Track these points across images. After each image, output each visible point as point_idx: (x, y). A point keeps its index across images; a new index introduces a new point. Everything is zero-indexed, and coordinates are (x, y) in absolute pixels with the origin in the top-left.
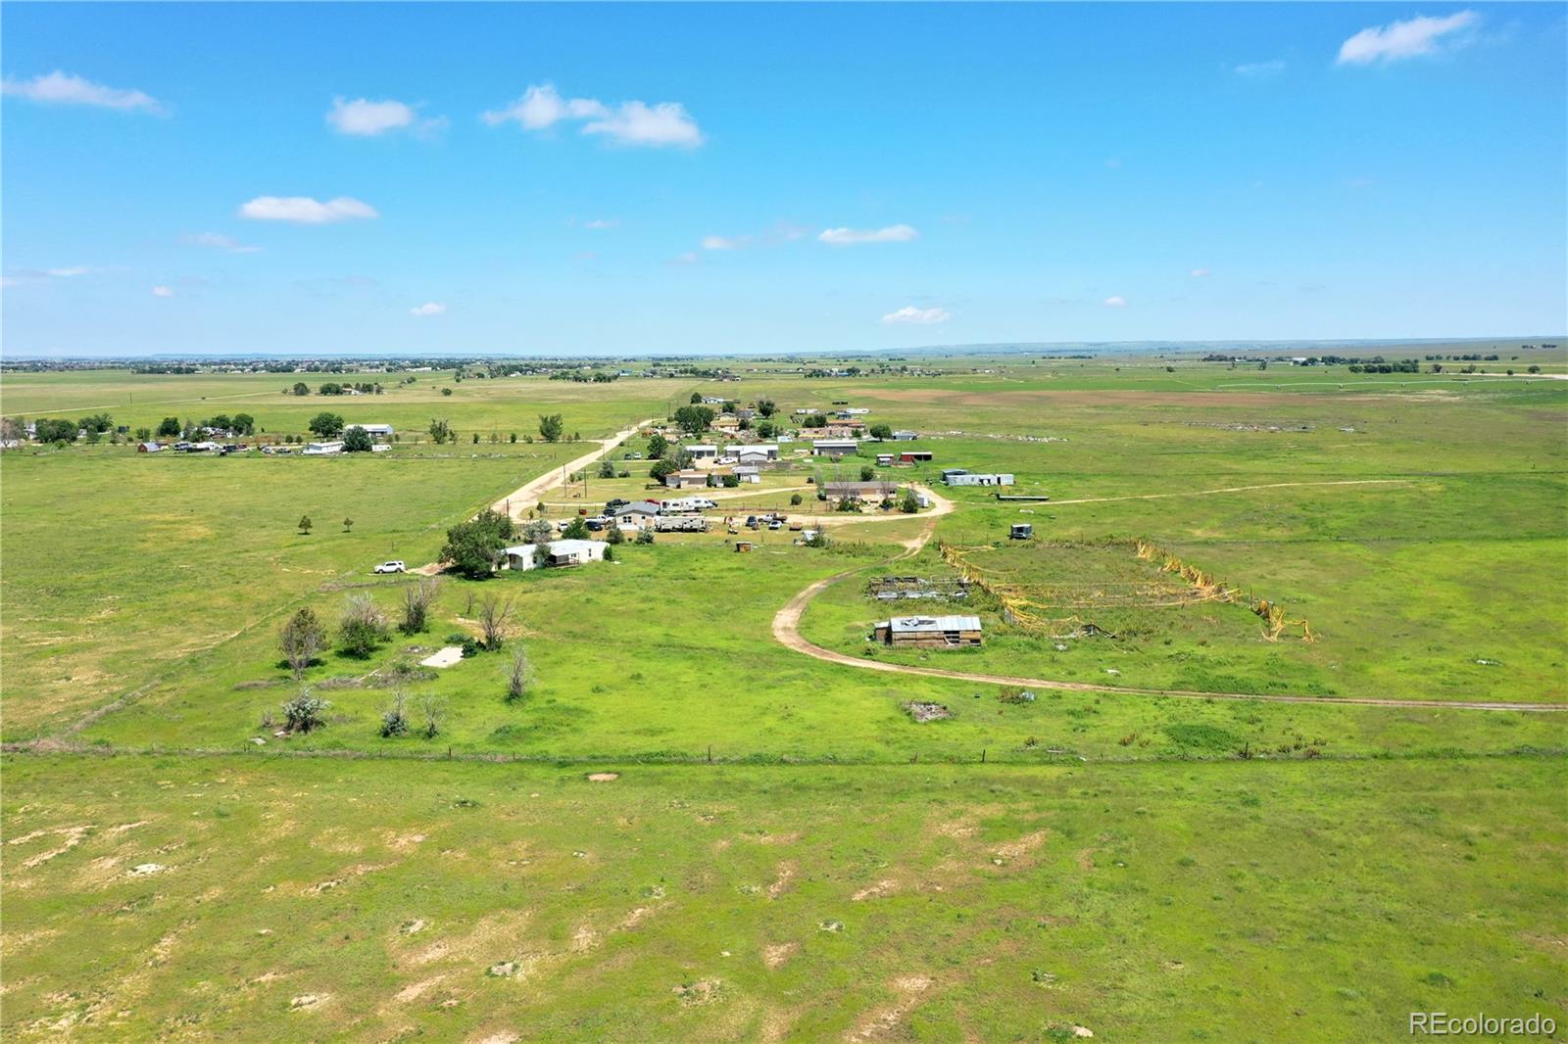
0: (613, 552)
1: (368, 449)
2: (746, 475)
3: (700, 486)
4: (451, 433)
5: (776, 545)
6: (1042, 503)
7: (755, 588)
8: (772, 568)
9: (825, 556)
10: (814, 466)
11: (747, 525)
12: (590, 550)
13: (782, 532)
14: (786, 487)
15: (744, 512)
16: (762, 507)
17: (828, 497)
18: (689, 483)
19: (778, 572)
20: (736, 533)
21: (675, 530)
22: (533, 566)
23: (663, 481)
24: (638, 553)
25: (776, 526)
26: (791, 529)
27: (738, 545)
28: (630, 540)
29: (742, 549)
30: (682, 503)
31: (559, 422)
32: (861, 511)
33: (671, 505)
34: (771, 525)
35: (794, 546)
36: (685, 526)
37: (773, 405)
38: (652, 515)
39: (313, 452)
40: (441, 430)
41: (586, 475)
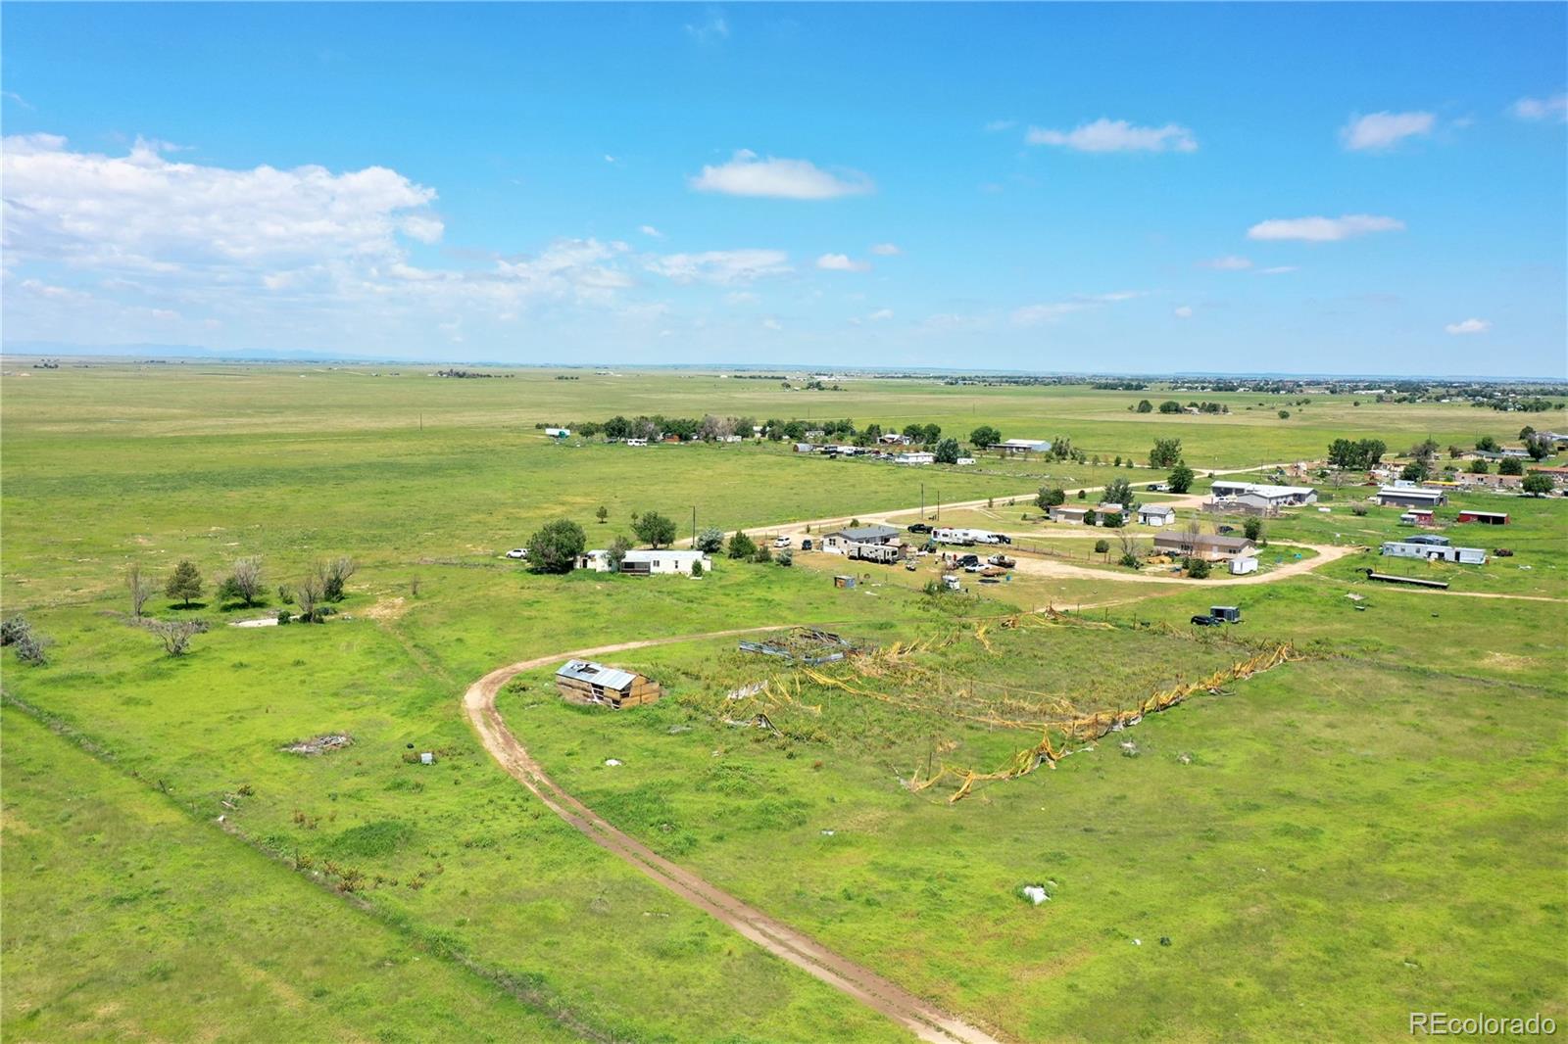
1: (953, 461)
6: (1393, 588)
12: (677, 562)
18: (1065, 517)
22: (607, 568)
25: (975, 569)
29: (838, 584)
30: (951, 535)
31: (1179, 447)
33: (941, 535)
36: (871, 555)
38: (852, 540)
39: (901, 460)
40: (1060, 448)
41: (1020, 503)
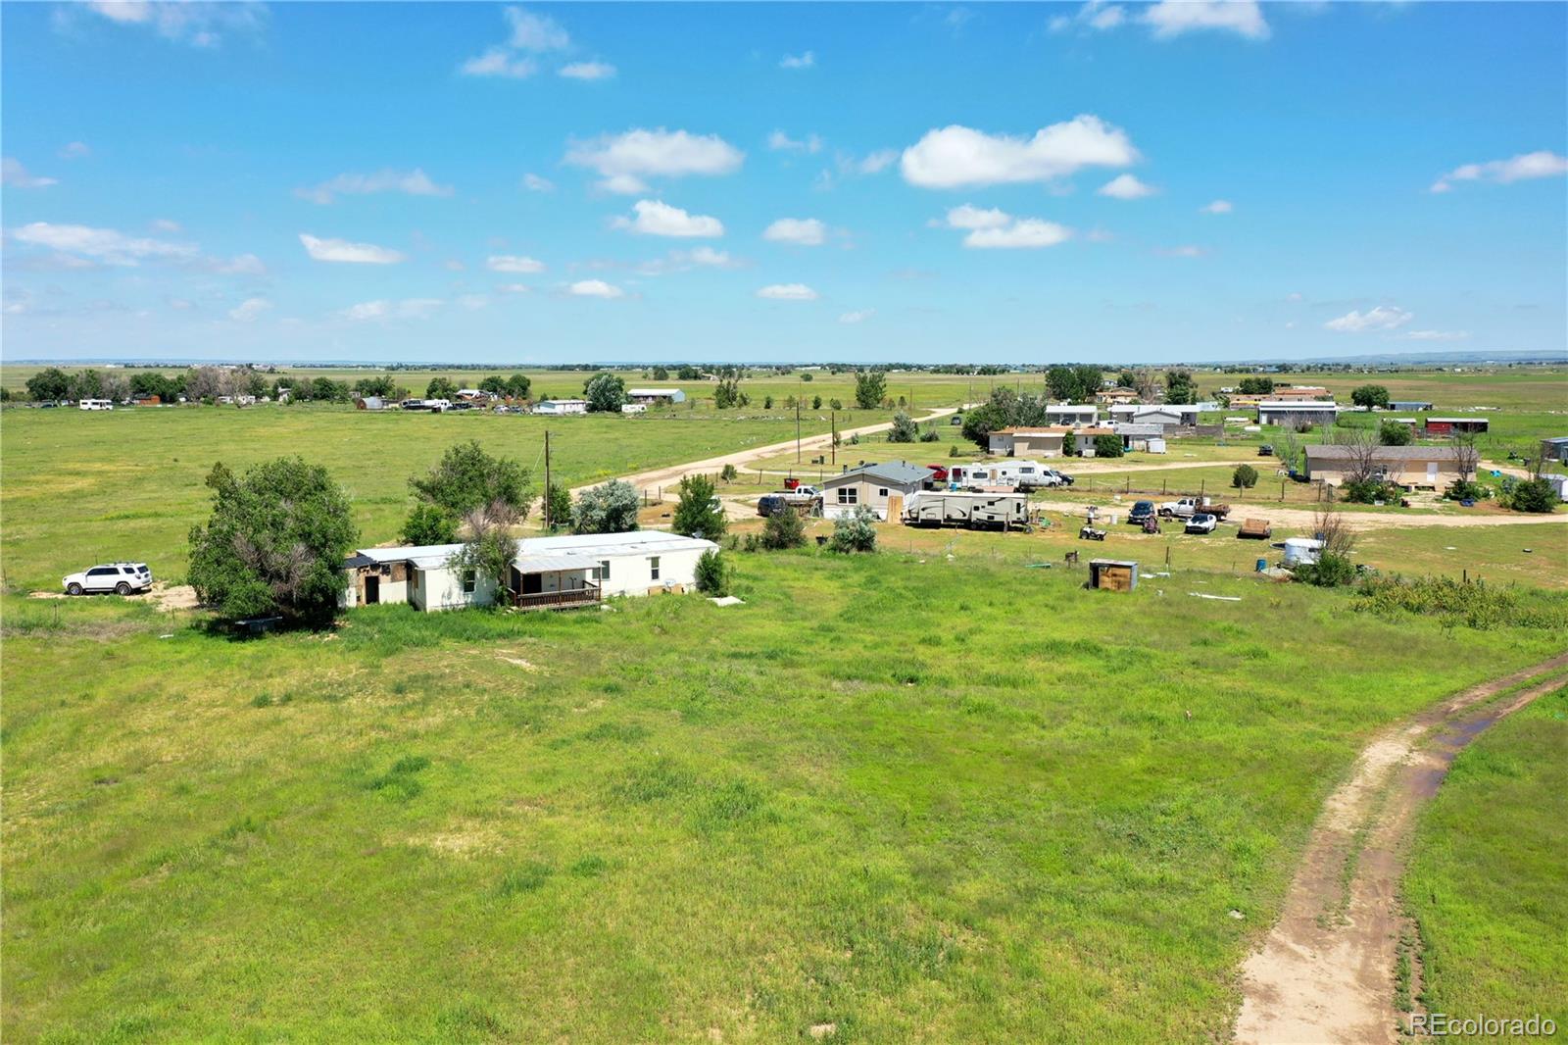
0: (727, 568)
1: (617, 409)
2: (1140, 438)
3: (1050, 453)
4: (742, 396)
5: (1208, 575)
7: (1131, 747)
8: (1197, 652)
9: (1366, 616)
10: (1264, 434)
11: (1131, 522)
12: (655, 561)
13: (1219, 542)
14: (1217, 460)
15: (1127, 496)
16: (1168, 489)
17: (1314, 475)
18: (1030, 448)
19: (1219, 669)
20: (1101, 538)
21: (949, 523)
22: (459, 598)
23: (984, 443)
24: (818, 575)
25: (1204, 525)
26: (1242, 535)
27: (1095, 569)
28: (821, 540)
29: (1106, 581)
30: (993, 471)
31: (881, 384)
32: (1405, 504)
33: (970, 475)
34: (1190, 523)
35: (1261, 579)
36: (977, 516)
37: (1188, 378)
38: (906, 488)
39: (543, 409)
40: (728, 391)
41: (868, 438)
